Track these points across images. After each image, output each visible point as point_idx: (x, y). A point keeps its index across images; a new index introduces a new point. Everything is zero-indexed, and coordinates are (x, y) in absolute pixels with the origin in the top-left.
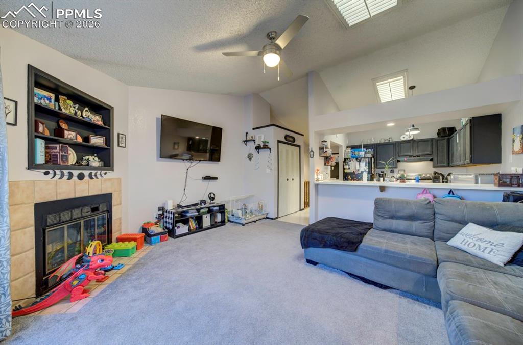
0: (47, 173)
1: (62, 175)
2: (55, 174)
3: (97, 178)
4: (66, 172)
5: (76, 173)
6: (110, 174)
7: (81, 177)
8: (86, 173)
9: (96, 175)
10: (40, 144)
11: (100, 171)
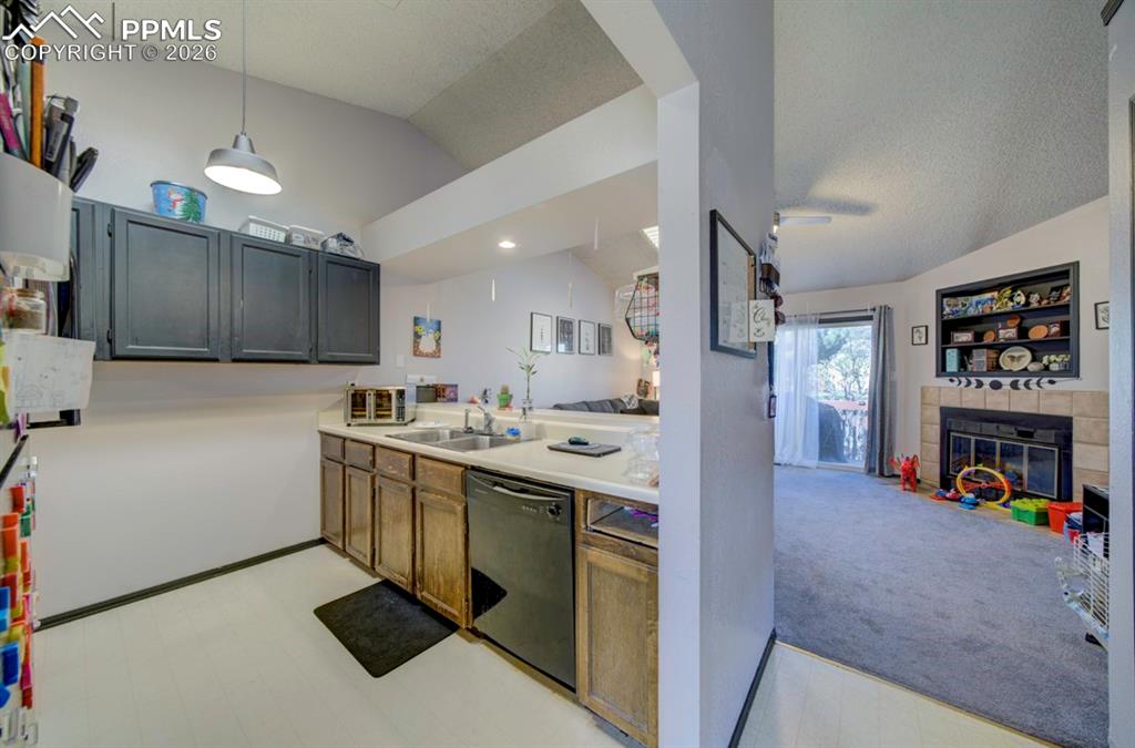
0: (952, 381)
1: (969, 383)
2: (960, 382)
3: (1029, 388)
4: (973, 379)
5: (987, 381)
6: (1064, 384)
7: (996, 386)
8: (1006, 381)
9: (1027, 385)
10: (952, 357)
11: (1037, 379)
